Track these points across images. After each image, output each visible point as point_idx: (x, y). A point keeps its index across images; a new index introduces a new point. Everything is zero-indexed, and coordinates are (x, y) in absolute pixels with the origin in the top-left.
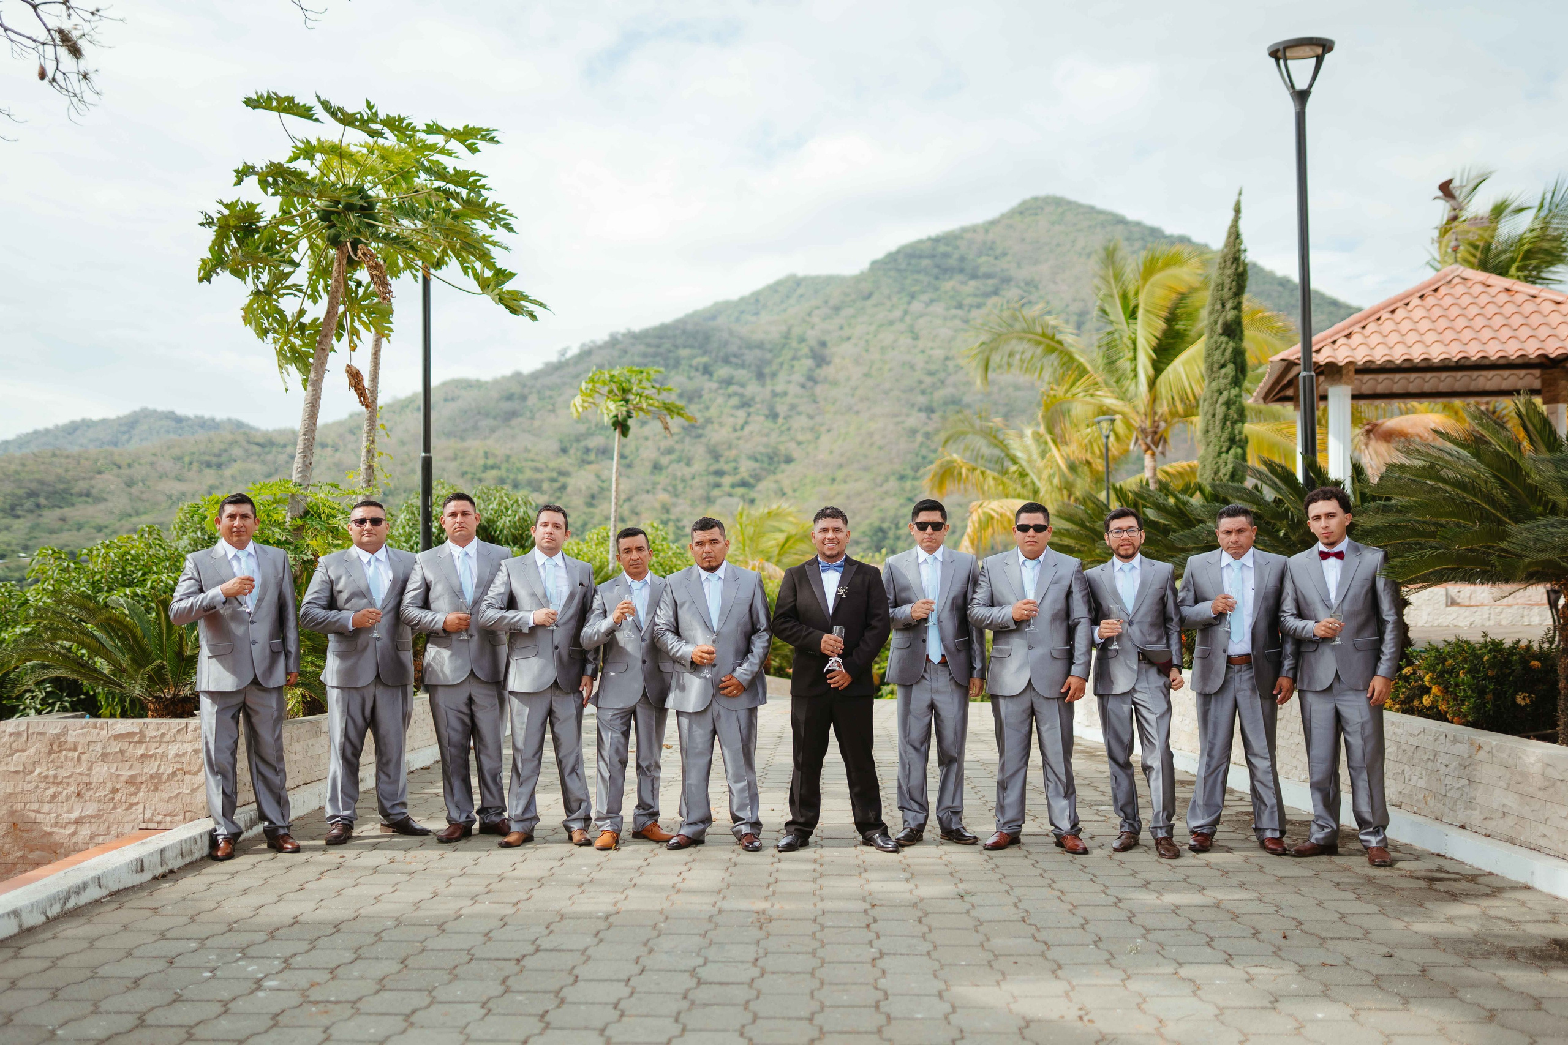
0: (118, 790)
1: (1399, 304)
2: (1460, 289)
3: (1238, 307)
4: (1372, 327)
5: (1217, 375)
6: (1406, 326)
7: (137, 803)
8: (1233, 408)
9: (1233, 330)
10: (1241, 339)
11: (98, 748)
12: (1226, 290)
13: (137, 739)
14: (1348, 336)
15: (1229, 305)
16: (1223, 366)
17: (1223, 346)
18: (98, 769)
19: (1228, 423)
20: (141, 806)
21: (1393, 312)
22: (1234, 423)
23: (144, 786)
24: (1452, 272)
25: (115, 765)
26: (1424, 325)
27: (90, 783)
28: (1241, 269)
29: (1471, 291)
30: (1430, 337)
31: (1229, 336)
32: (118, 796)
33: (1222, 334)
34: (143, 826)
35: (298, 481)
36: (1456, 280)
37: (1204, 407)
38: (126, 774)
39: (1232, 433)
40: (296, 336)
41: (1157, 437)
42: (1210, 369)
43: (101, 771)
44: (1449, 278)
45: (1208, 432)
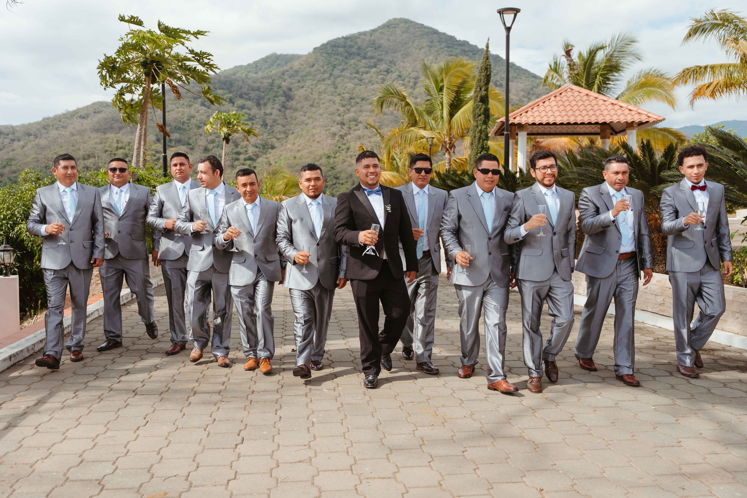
1: (547, 99)
2: (570, 94)
3: (487, 90)
4: (535, 109)
5: (477, 119)
6: (548, 108)
8: (483, 134)
9: (484, 100)
10: (488, 104)
12: (482, 82)
14: (527, 112)
15: (483, 89)
16: (480, 115)
17: (480, 107)
19: (481, 140)
21: (544, 102)
22: (484, 140)
24: (567, 86)
26: (555, 108)
28: (488, 73)
29: (574, 94)
30: (557, 114)
31: (483, 102)
33: (479, 102)
36: (569, 90)
37: (471, 133)
39: (483, 145)
41: (451, 145)
42: (474, 117)
44: (566, 89)
45: (472, 144)
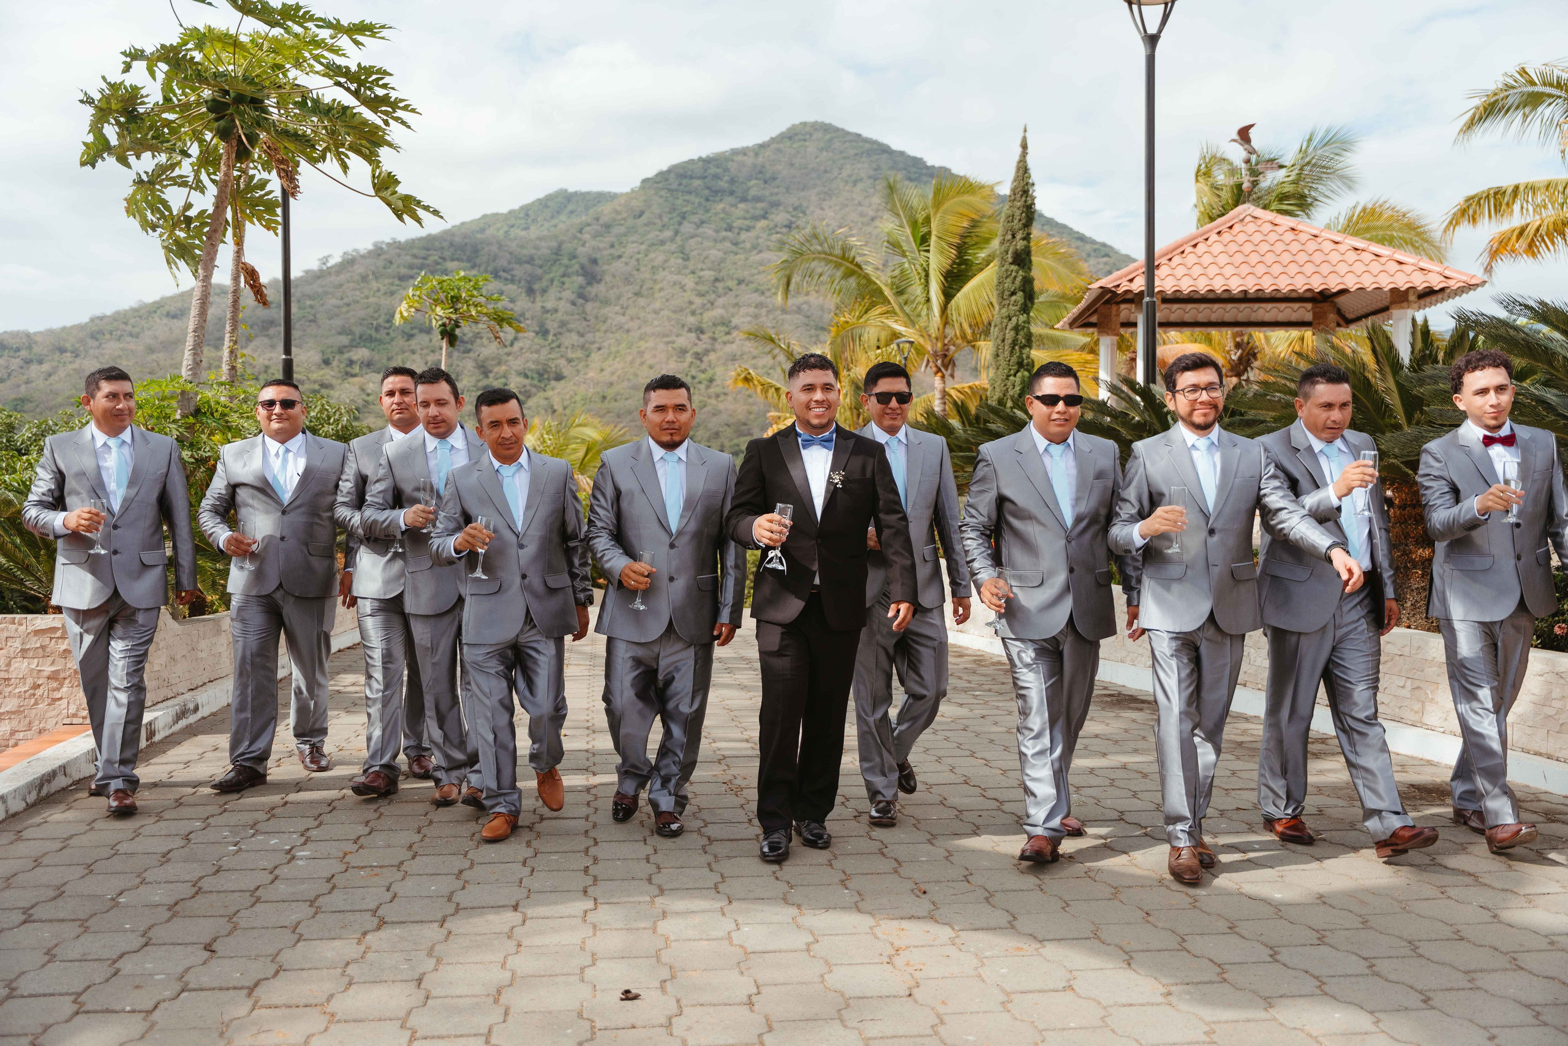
0: (39, 686)
1: (1200, 239)
2: (1251, 228)
3: (1027, 238)
4: (1177, 260)
5: (1007, 302)
6: (1207, 259)
7: (60, 699)
8: (1022, 333)
9: (1022, 259)
10: (1030, 269)
11: (17, 644)
12: (1016, 221)
13: (59, 634)
15: (1019, 236)
16: (1013, 293)
17: (1014, 274)
18: (17, 665)
19: (1017, 348)
20: (64, 702)
21: (1195, 246)
22: (1022, 347)
23: (67, 681)
24: (1245, 211)
25: (36, 661)
26: (1223, 259)
27: (9, 679)
29: (1261, 229)
30: (1229, 271)
31: (1019, 265)
32: (39, 692)
33: (1011, 264)
34: (67, 721)
35: (189, 378)
36: (1249, 219)
37: (995, 331)
38: (48, 669)
39: (1020, 357)
40: (181, 230)
41: (947, 360)
42: (1001, 296)
43: (21, 667)
44: (1242, 217)
45: (998, 355)
